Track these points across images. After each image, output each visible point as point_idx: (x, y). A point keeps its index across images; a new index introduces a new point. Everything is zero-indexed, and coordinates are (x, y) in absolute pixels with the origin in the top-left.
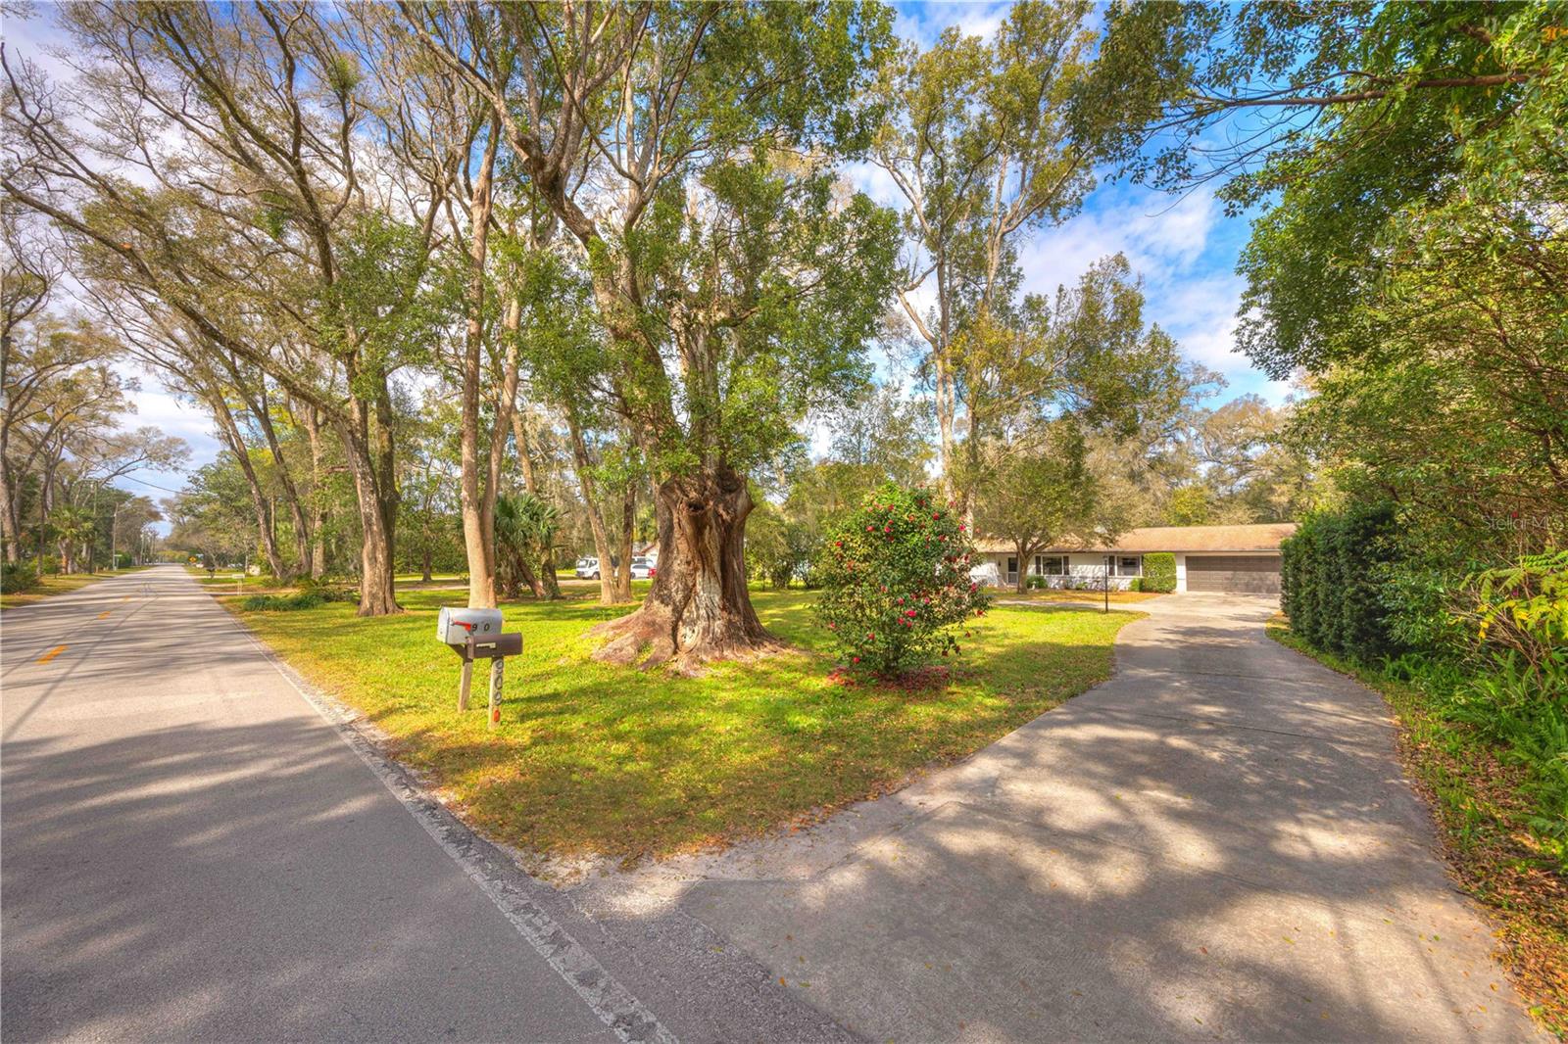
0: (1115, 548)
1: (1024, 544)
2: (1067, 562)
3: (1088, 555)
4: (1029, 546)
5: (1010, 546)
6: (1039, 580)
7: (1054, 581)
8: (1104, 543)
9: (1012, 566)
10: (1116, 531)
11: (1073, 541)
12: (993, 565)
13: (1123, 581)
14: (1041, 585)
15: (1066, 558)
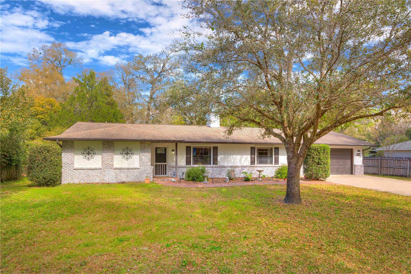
2: (216, 154)
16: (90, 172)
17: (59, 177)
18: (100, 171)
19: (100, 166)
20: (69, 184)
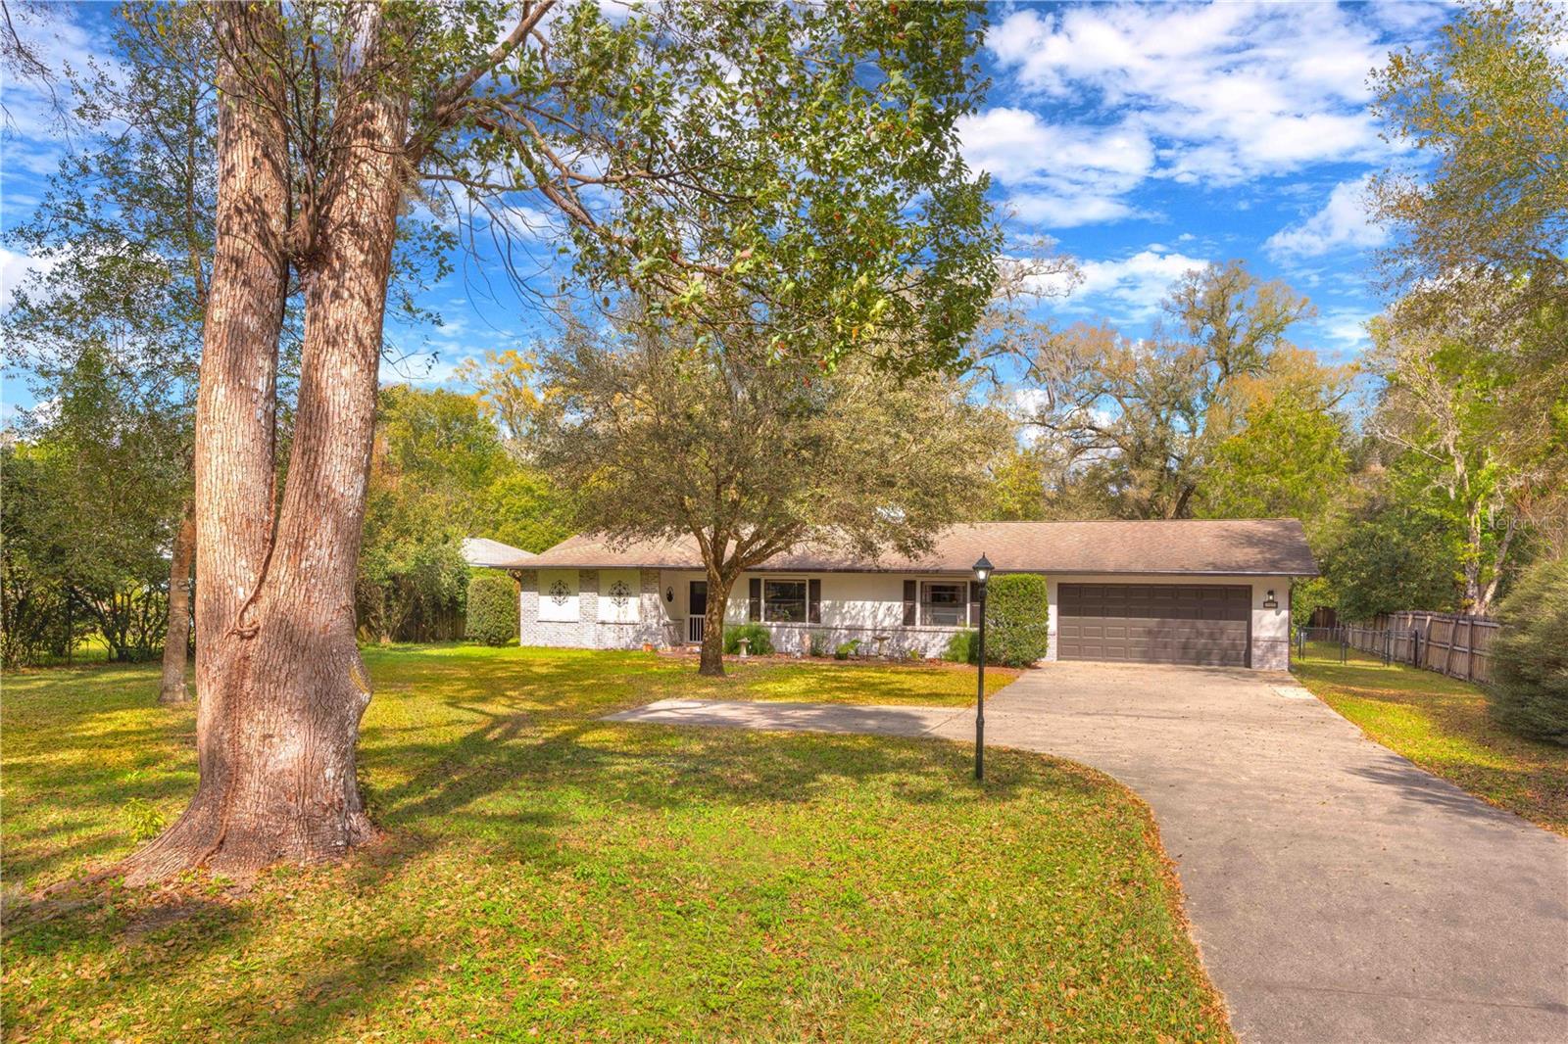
0: (927, 561)
1: (718, 545)
2: (816, 597)
3: (863, 577)
4: (731, 547)
5: (683, 550)
6: (755, 634)
7: (792, 637)
8: (903, 549)
9: (699, 600)
10: (931, 524)
11: (837, 545)
12: (651, 599)
13: (933, 639)
14: (760, 645)
15: (815, 585)
16: (561, 627)
17: (515, 632)
18: (576, 626)
19: (576, 617)
20: (530, 647)
